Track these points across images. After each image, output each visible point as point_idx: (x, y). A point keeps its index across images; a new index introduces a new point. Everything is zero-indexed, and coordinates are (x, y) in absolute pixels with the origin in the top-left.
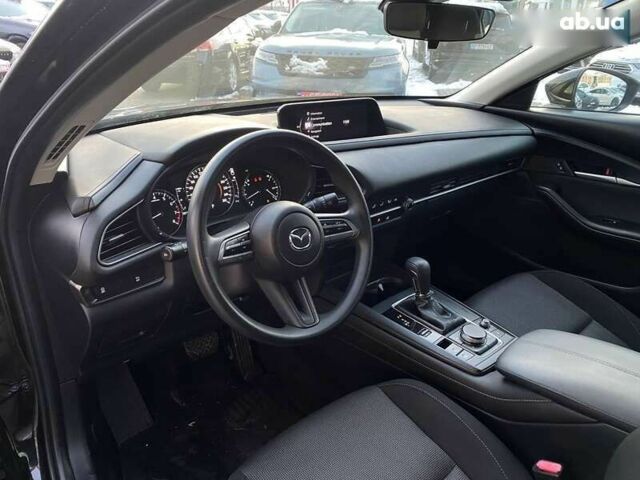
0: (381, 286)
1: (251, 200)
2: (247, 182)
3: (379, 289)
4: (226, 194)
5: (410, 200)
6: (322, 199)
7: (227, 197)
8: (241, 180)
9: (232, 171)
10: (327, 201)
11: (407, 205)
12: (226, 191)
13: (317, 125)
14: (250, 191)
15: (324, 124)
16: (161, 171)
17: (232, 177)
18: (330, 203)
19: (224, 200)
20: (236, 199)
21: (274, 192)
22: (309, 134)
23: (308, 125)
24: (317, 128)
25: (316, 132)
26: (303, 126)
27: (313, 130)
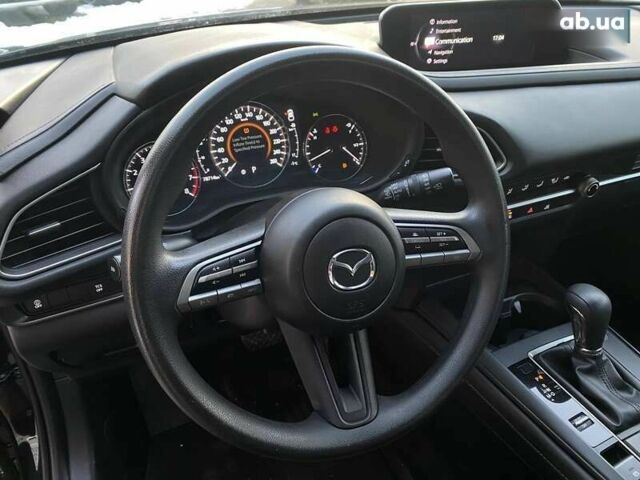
0: (517, 304)
1: (315, 163)
2: (313, 134)
3: (514, 309)
4: (277, 152)
5: (593, 179)
6: (424, 177)
7: (278, 157)
8: (303, 130)
9: (290, 114)
10: (432, 183)
11: (587, 189)
12: (279, 146)
13: (447, 41)
14: (315, 148)
15: (457, 41)
16: (132, 115)
17: (288, 124)
18: (438, 186)
19: (273, 161)
20: (294, 159)
21: (356, 151)
22: (430, 56)
23: (430, 42)
24: (446, 47)
25: (443, 53)
26: (421, 42)
27: (439, 50)
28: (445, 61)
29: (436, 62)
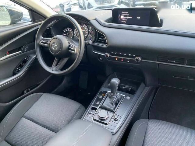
13: (126, 17)
17: (89, 29)
22: (122, 20)
23: (122, 17)
24: (126, 19)
25: (125, 20)
26: (120, 17)
27: (124, 19)
28: (126, 22)
29: (124, 22)
